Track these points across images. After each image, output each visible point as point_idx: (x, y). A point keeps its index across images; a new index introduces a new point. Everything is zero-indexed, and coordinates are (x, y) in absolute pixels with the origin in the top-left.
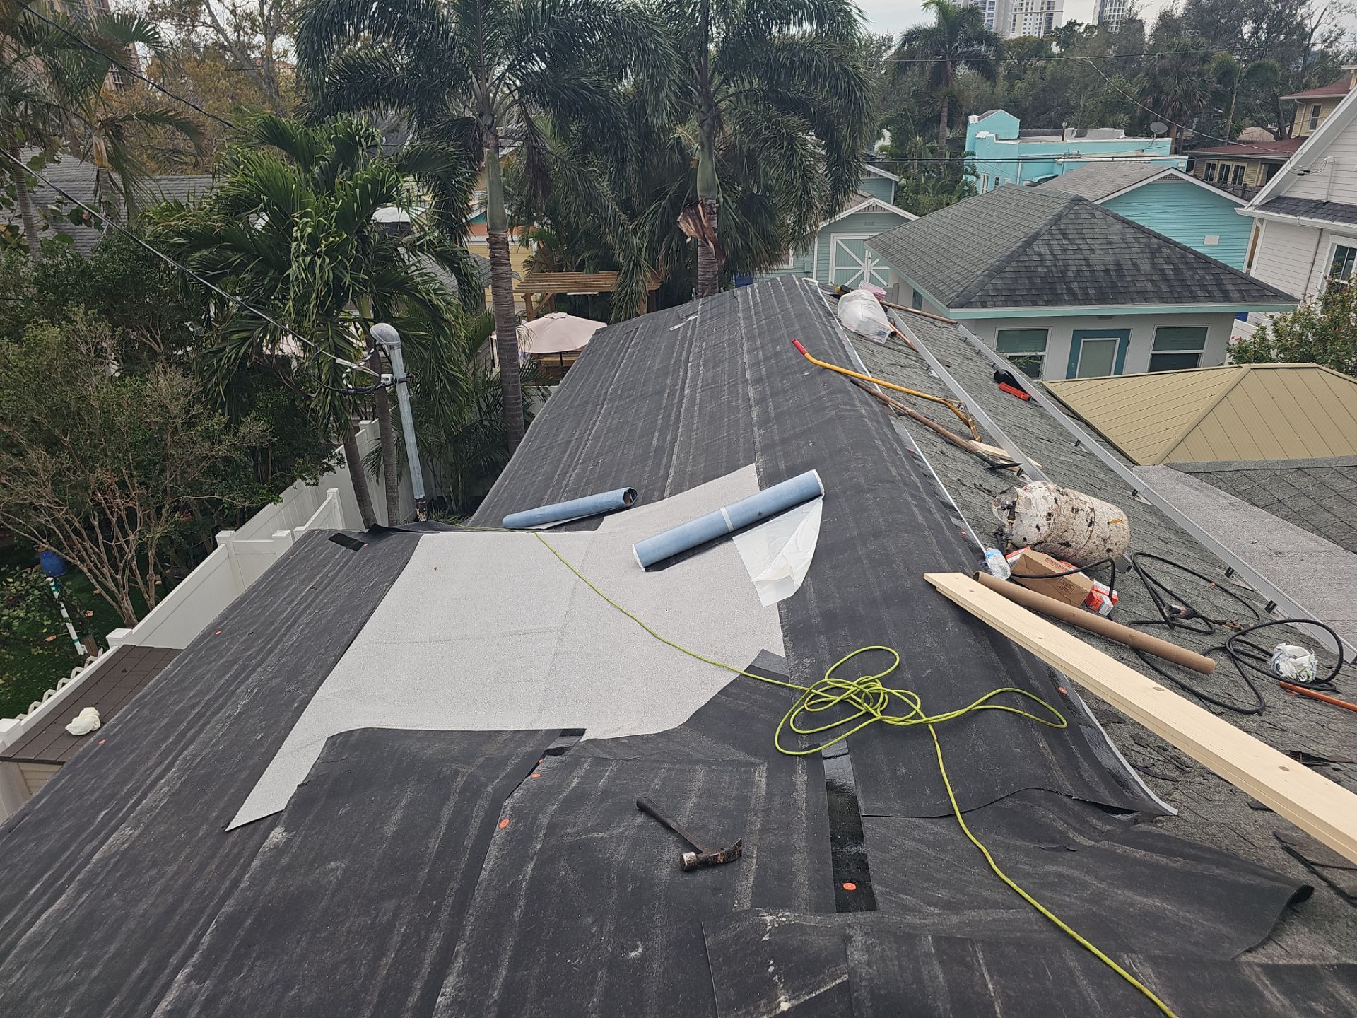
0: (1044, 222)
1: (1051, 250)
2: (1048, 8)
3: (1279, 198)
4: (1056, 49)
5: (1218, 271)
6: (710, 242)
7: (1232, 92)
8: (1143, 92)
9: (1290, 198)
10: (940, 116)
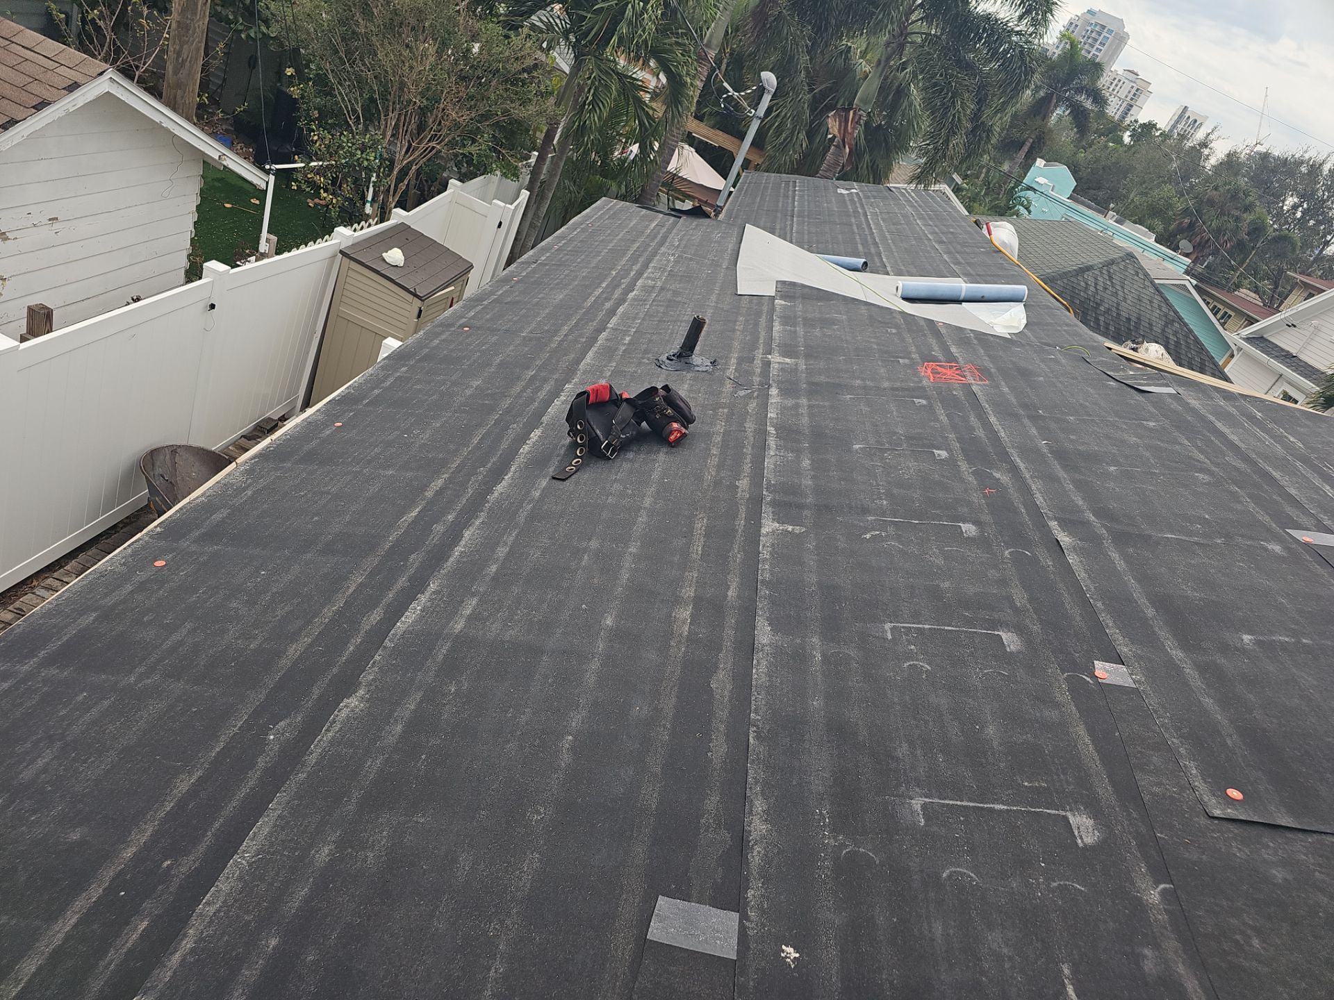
0: (1100, 261)
1: (1096, 284)
2: (1132, 99)
3: (1262, 337)
4: (1127, 139)
5: (1207, 359)
6: (847, 147)
7: (1253, 248)
8: (1186, 211)
9: (1270, 342)
10: (1023, 144)
